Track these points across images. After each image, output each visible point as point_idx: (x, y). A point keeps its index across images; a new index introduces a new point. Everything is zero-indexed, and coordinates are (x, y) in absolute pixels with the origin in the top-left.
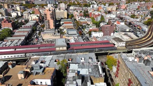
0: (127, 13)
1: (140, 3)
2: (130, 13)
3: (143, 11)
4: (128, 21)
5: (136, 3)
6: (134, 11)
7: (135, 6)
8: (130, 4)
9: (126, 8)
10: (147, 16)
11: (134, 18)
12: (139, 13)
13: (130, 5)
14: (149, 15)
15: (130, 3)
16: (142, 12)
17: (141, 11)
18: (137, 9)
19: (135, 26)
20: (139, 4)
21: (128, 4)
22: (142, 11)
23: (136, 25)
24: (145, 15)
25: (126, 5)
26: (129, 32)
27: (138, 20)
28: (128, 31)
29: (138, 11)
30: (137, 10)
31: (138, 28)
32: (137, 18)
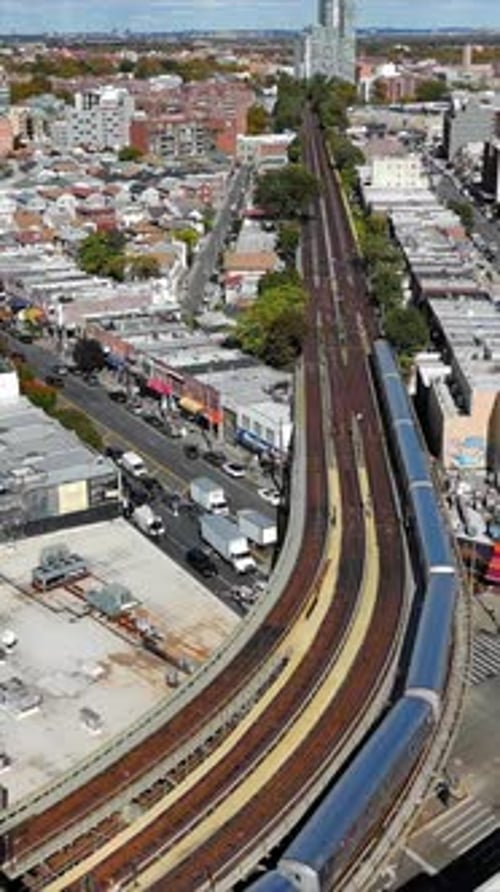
0: (38, 204)
1: (139, 84)
2: (68, 201)
3: (191, 180)
4: (61, 319)
5: (110, 94)
6: (105, 175)
7: (98, 120)
8: (48, 99)
9: (17, 144)
10: (237, 227)
11: (117, 277)
12: (150, 195)
13: (50, 110)
14: (247, 223)
15: (48, 88)
16: (177, 190)
17: (168, 173)
18: (127, 156)
19: (148, 392)
20: (130, 101)
21: (35, 108)
22: (179, 174)
23: (154, 380)
24: (209, 213)
25: (15, 114)
26: (99, 512)
27: (164, 295)
28: (82, 504)
29: (142, 181)
30: (133, 168)
31: (185, 413)
32: (148, 270)
